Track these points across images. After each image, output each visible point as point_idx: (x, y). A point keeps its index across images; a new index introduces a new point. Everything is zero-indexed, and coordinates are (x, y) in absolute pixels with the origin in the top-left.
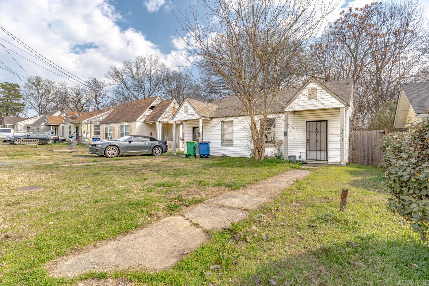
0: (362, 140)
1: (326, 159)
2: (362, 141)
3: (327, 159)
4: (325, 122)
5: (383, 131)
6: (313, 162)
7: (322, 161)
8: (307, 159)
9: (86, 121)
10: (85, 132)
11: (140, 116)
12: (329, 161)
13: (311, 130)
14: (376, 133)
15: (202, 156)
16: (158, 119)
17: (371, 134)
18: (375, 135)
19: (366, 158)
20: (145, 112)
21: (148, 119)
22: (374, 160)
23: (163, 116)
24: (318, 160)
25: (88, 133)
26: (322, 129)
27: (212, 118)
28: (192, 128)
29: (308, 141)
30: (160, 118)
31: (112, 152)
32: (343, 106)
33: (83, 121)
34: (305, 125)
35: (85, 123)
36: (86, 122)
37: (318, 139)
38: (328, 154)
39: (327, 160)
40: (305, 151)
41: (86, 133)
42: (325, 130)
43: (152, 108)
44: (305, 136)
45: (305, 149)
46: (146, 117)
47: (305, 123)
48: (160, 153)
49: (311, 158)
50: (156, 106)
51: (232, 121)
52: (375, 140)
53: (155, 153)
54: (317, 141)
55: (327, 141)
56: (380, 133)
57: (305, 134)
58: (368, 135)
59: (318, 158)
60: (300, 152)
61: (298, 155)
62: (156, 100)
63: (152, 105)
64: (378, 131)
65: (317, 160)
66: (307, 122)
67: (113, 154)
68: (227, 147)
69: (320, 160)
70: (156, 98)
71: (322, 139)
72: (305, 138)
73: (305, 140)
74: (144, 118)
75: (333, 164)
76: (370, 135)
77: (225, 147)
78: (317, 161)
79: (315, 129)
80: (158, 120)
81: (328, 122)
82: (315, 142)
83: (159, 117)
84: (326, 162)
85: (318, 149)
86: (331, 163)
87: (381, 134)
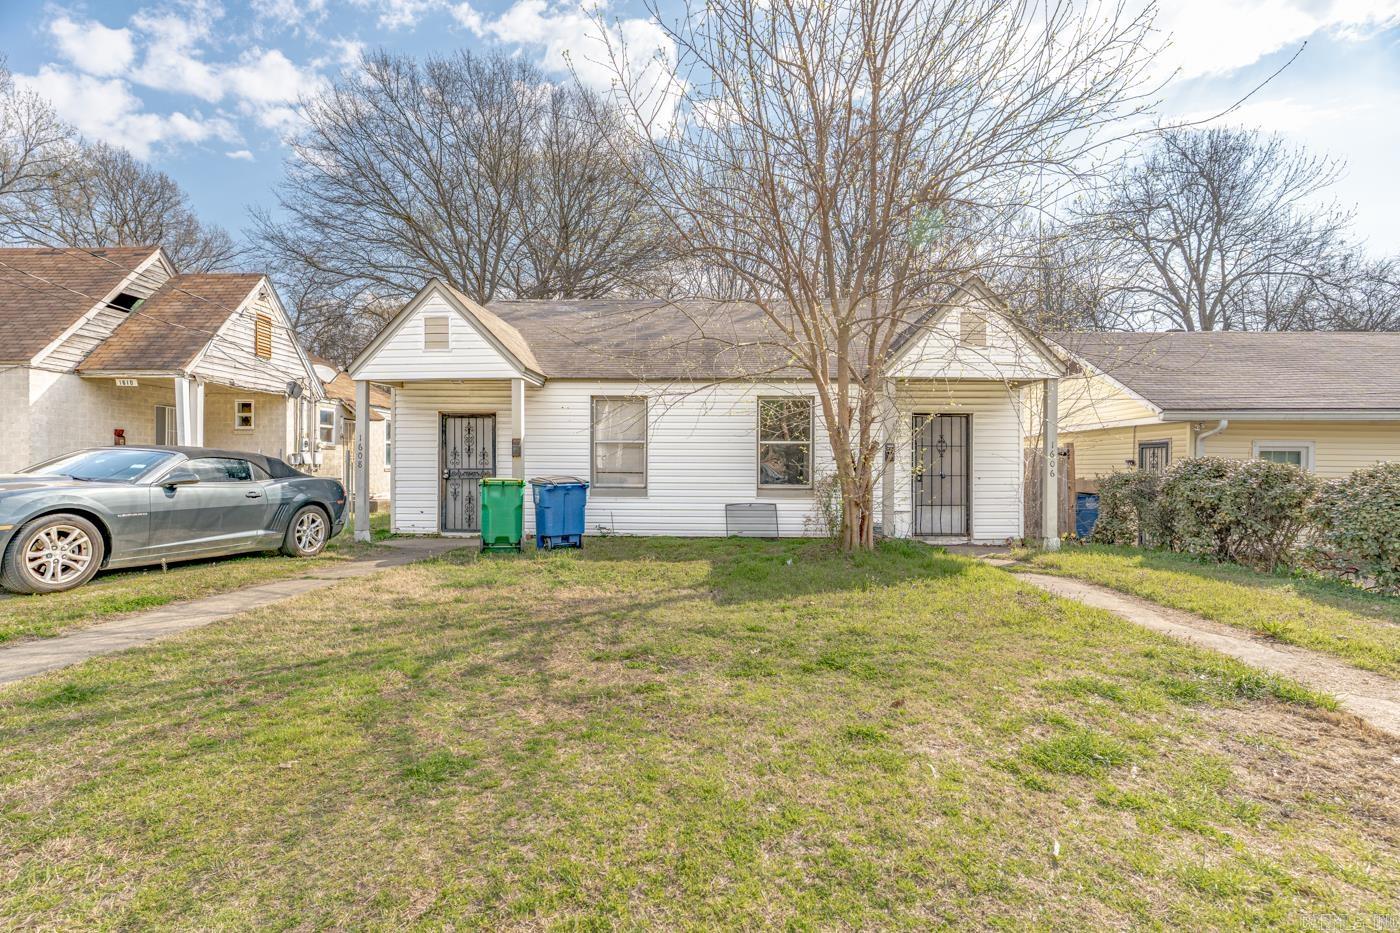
1: (965, 531)
3: (968, 529)
4: (964, 420)
6: (931, 542)
7: (954, 538)
11: (49, 337)
12: (976, 535)
13: (926, 441)
16: (185, 364)
20: (82, 321)
21: (105, 355)
23: (211, 348)
24: (946, 535)
26: (956, 441)
27: (546, 380)
28: (437, 419)
29: (918, 477)
30: (198, 359)
31: (58, 554)
32: (1053, 375)
34: (911, 427)
37: (946, 471)
38: (975, 515)
39: (969, 534)
40: (910, 508)
42: (964, 444)
43: (124, 302)
44: (909, 461)
45: (910, 502)
46: (90, 347)
47: (911, 420)
48: (321, 537)
50: (144, 294)
51: (642, 400)
53: (300, 539)
54: (942, 477)
55: (967, 475)
57: (910, 454)
59: (946, 530)
62: (147, 264)
63: (122, 287)
65: (942, 535)
66: (915, 415)
67: (66, 569)
68: (620, 499)
69: (951, 535)
70: (146, 255)
71: (956, 470)
72: (910, 467)
73: (910, 474)
74: (75, 354)
75: (985, 546)
77: (612, 499)
78: (941, 538)
79: (939, 438)
80: (189, 369)
82: (937, 480)
83: (191, 354)
84: (964, 540)
85: (946, 500)
86: (981, 543)
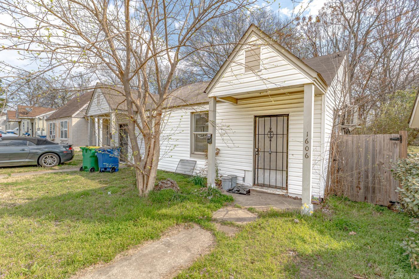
0: (354, 151)
1: (285, 186)
2: (355, 154)
3: (287, 186)
4: (286, 118)
5: (397, 136)
6: (264, 190)
7: (278, 190)
8: (254, 184)
9: (41, 116)
10: (39, 129)
11: (77, 110)
12: (290, 191)
13: (261, 131)
14: (383, 139)
15: (103, 169)
17: (373, 141)
18: (380, 142)
19: (362, 185)
22: (377, 191)
24: (273, 187)
25: (43, 130)
26: (280, 131)
29: (257, 152)
32: (308, 80)
33: (37, 117)
34: (253, 124)
35: (40, 119)
36: (42, 118)
37: (273, 149)
38: (289, 179)
39: (287, 189)
40: (251, 169)
41: (41, 130)
42: (285, 132)
44: (252, 142)
45: (252, 165)
47: (252, 120)
49: (261, 181)
52: (380, 153)
54: (271, 153)
55: (287, 152)
56: (391, 139)
57: (252, 139)
58: (367, 142)
59: (273, 184)
60: (245, 171)
61: (241, 174)
64: (387, 136)
65: (270, 187)
66: (256, 117)
69: (276, 188)
71: (280, 149)
72: (252, 146)
73: (252, 150)
75: (296, 198)
76: (371, 144)
78: (270, 189)
79: (267, 130)
81: (290, 118)
82: (267, 154)
84: (286, 192)
85: (273, 167)
86: (294, 196)
87: (394, 141)
